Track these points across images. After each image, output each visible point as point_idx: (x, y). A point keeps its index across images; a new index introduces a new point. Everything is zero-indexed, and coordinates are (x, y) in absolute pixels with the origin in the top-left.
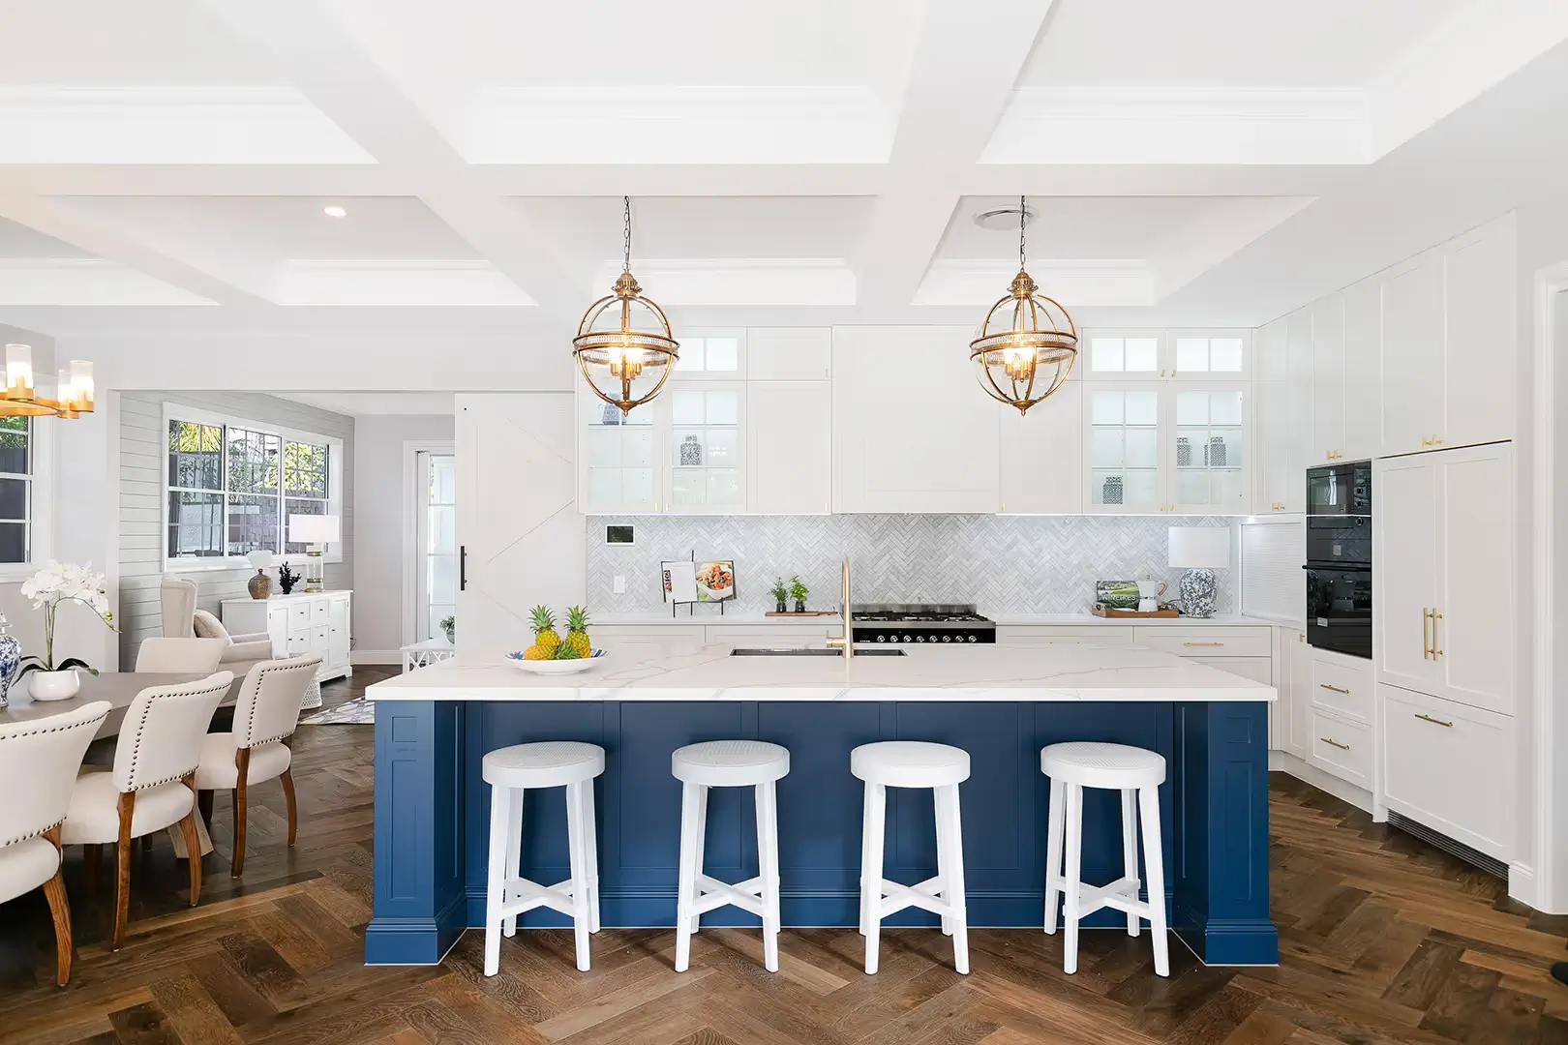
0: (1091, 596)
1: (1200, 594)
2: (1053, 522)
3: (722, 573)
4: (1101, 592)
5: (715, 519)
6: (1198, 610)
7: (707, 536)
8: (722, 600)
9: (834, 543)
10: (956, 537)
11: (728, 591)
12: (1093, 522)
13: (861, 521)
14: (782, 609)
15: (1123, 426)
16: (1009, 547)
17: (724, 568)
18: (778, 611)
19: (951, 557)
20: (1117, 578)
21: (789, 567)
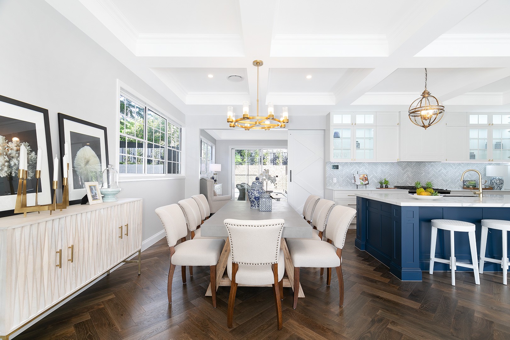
0: (462, 184)
1: (500, 183)
2: (451, 164)
3: (365, 177)
4: (465, 183)
5: (360, 163)
6: (499, 188)
7: (358, 168)
8: (366, 184)
9: (392, 169)
10: (425, 168)
11: (367, 182)
12: (462, 164)
13: (400, 163)
14: (382, 187)
15: (478, 139)
16: (439, 171)
17: (366, 176)
18: (381, 187)
19: (424, 174)
20: (469, 179)
21: (380, 176)
